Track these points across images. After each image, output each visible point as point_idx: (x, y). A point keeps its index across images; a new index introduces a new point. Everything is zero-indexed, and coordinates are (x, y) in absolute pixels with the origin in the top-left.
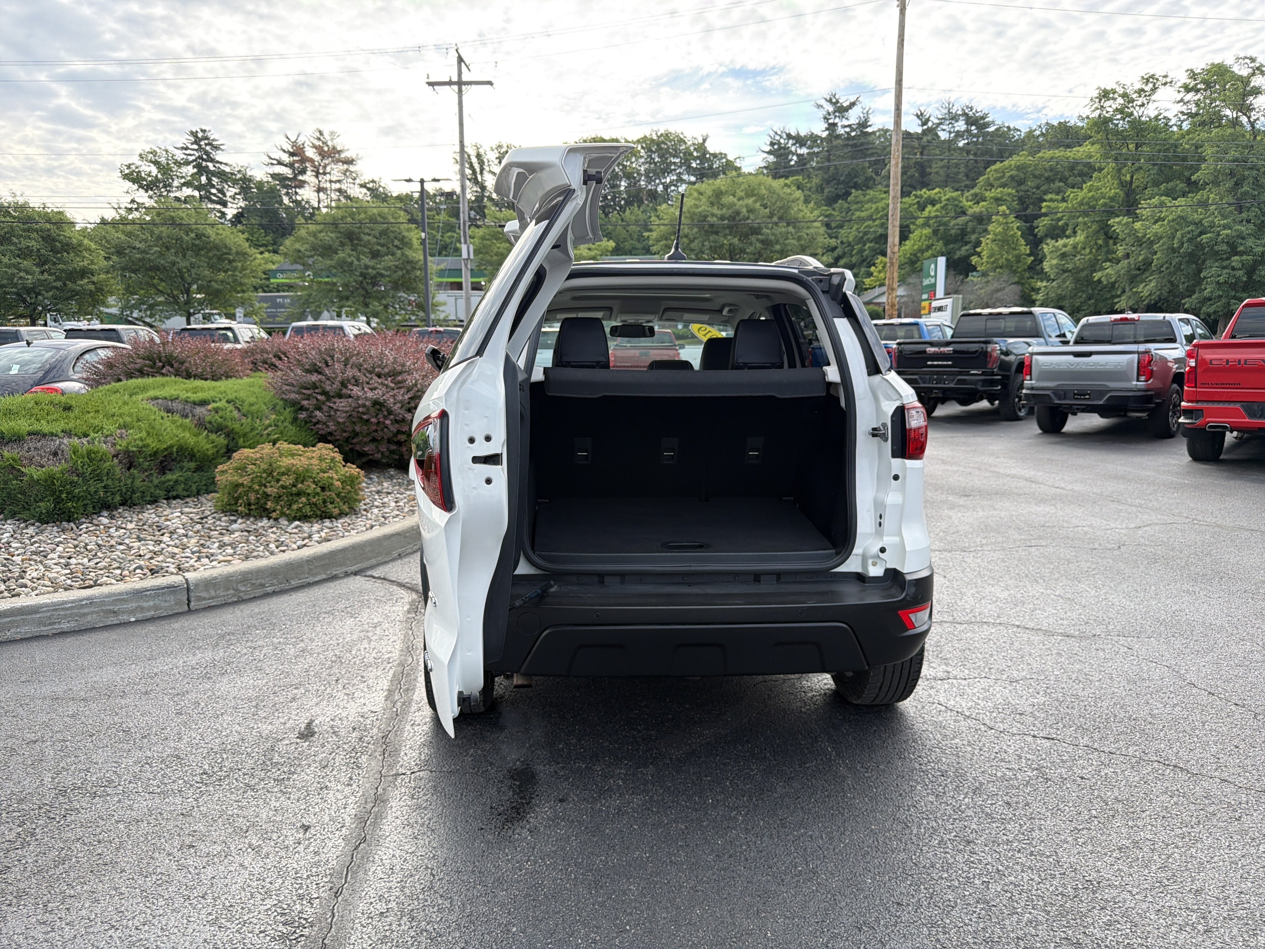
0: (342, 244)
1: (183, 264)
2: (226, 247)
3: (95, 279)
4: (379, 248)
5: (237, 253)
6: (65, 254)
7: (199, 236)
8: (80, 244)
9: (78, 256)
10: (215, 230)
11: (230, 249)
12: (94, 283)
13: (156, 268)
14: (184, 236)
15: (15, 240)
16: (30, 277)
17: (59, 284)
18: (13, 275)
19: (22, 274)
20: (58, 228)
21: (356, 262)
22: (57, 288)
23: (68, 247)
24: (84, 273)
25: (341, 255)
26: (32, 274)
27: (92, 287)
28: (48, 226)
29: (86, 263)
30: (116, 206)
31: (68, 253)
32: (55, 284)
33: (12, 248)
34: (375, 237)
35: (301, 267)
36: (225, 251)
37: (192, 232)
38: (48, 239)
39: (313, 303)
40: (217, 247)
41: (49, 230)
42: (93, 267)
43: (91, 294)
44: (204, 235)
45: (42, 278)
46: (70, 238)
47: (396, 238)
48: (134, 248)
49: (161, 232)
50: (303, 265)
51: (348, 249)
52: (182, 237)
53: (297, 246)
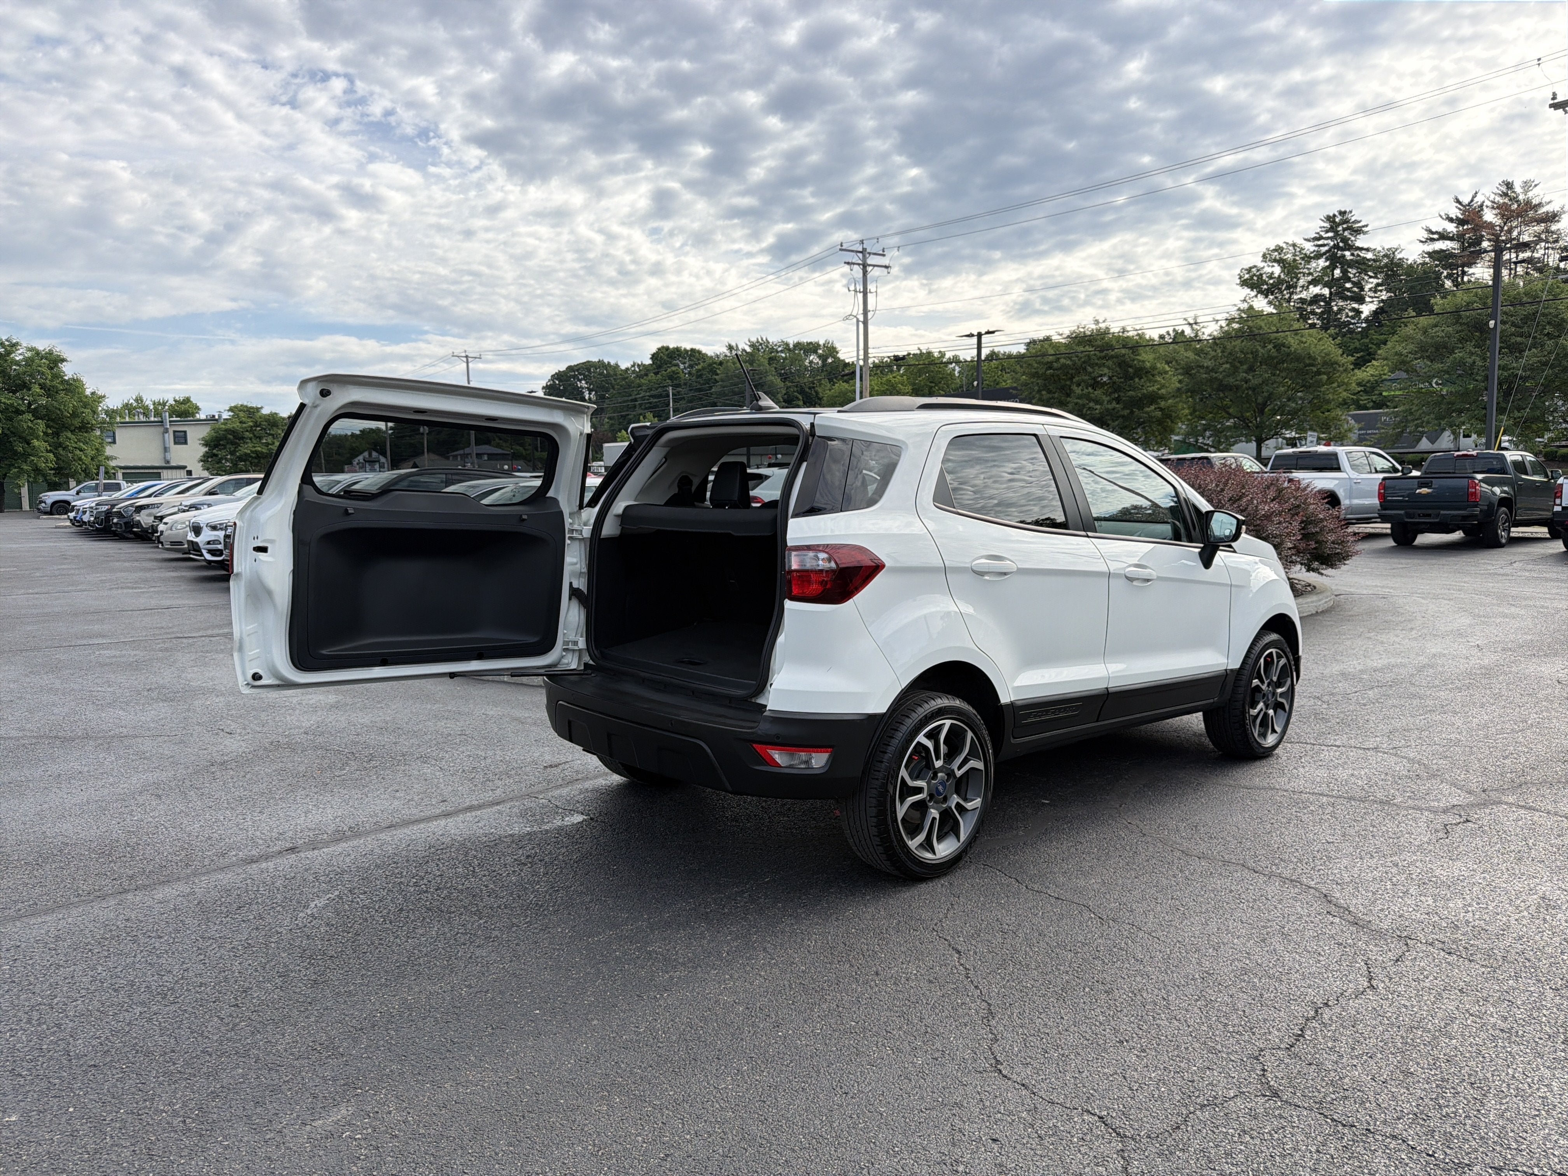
0: (1462, 340)
1: (1255, 382)
2: (1310, 357)
3: (1163, 404)
4: (1519, 339)
5: (1325, 363)
6: (1137, 380)
7: (1278, 347)
8: (1154, 368)
9: (1150, 381)
10: (1298, 337)
11: (1315, 359)
12: (1161, 409)
13: (1229, 388)
14: (1259, 348)
15: (1089, 369)
16: (1098, 407)
17: (1126, 412)
18: (1084, 405)
19: (1092, 404)
20: (1133, 353)
21: (1479, 363)
22: (1123, 416)
23: (1142, 372)
24: (1153, 398)
25: (1458, 354)
26: (1101, 404)
27: (1158, 414)
28: (1123, 351)
29: (1155, 388)
30: (1192, 321)
31: (1140, 379)
32: (1122, 413)
33: (1087, 378)
34: (1513, 324)
35: (1404, 375)
36: (1307, 362)
37: (1270, 342)
38: (1123, 364)
39: (1413, 420)
40: (1298, 358)
41: (1124, 355)
42: (1163, 391)
43: (1160, 422)
44: (1283, 345)
45: (1110, 406)
46: (1143, 361)
47: (1549, 323)
48: (1202, 367)
49: (1235, 347)
50: (1407, 371)
51: (1470, 347)
52: (1257, 351)
53: (1399, 348)
